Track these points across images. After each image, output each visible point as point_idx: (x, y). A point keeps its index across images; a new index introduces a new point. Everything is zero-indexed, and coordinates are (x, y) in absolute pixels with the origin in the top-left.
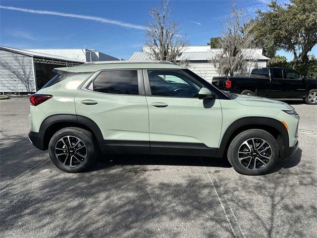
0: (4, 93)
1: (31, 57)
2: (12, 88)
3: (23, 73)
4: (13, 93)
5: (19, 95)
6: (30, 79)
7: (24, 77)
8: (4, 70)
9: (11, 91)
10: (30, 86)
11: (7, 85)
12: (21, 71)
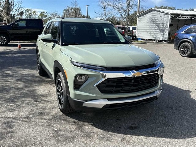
0: (151, 40)
1: (169, 14)
2: (155, 36)
3: (162, 26)
4: (155, 40)
5: (157, 42)
6: (165, 31)
7: (162, 29)
8: (153, 25)
9: (154, 39)
10: (164, 35)
11: (152, 34)
12: (161, 25)
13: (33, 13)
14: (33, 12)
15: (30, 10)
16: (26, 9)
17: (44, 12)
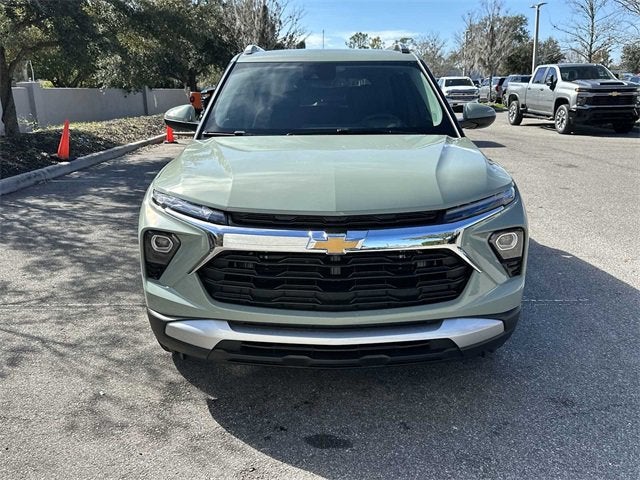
13: (373, 46)
14: (371, 42)
15: (365, 36)
16: (353, 34)
17: (403, 40)
